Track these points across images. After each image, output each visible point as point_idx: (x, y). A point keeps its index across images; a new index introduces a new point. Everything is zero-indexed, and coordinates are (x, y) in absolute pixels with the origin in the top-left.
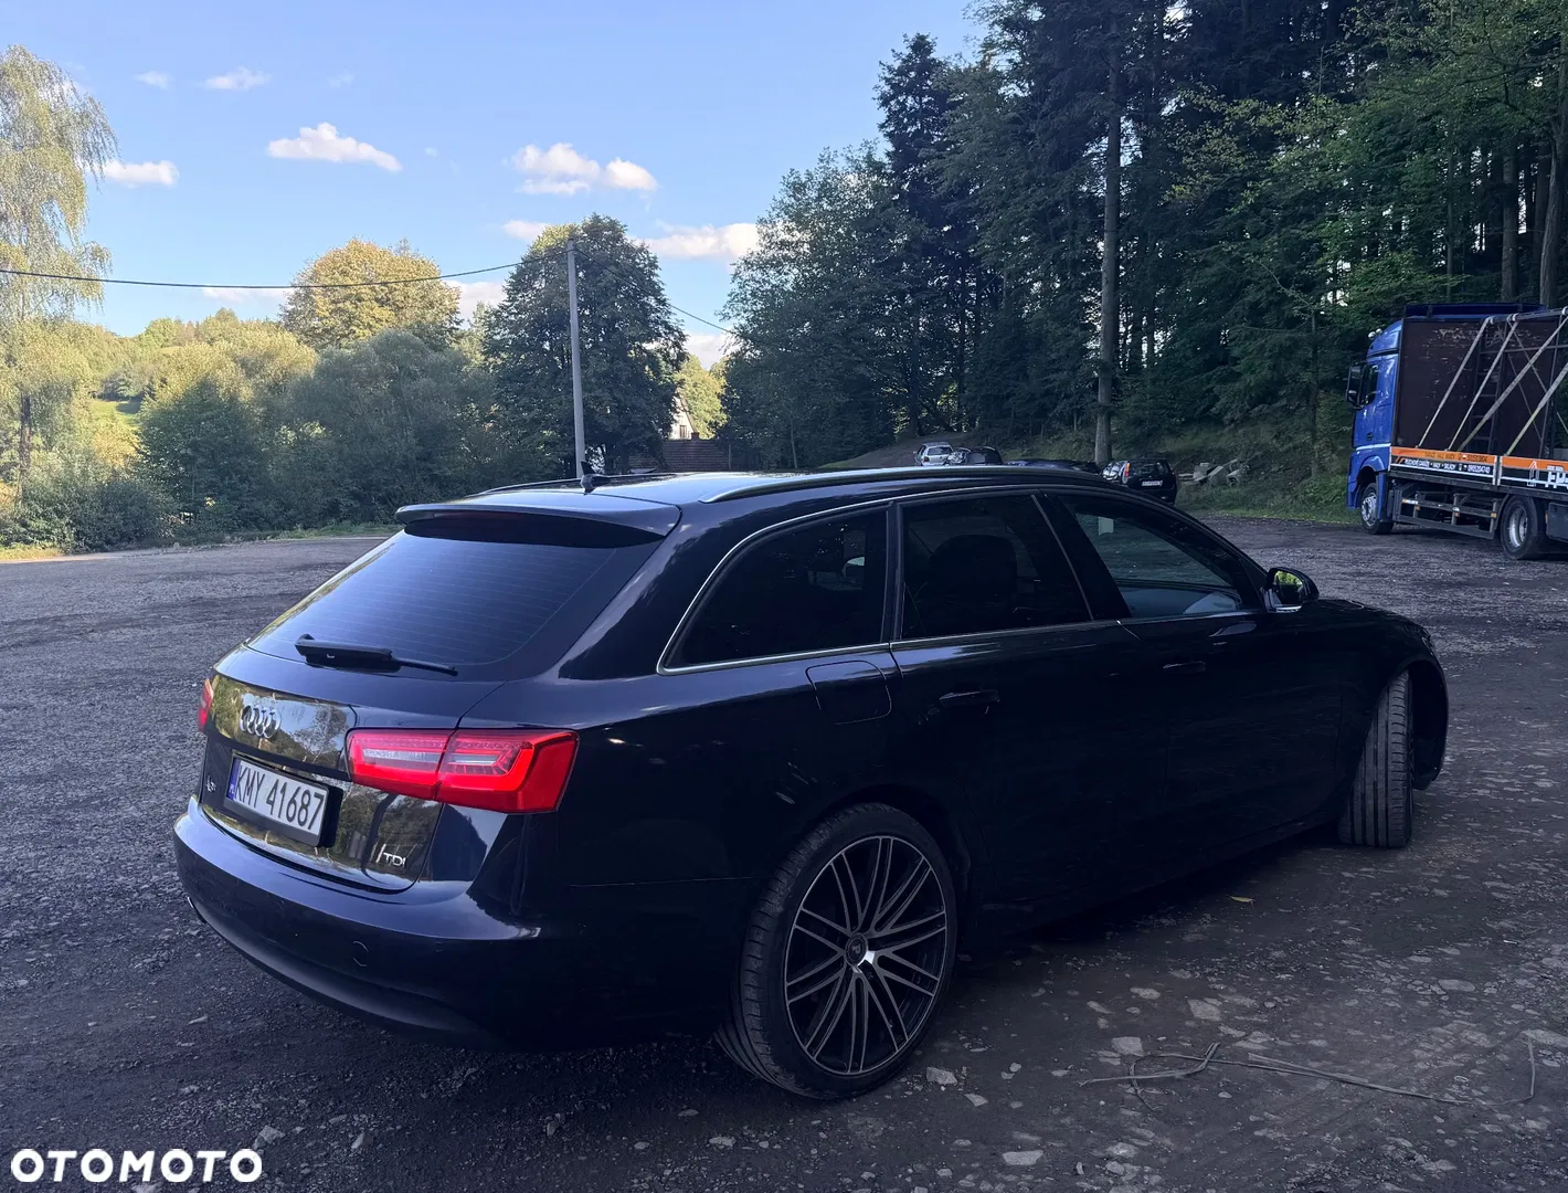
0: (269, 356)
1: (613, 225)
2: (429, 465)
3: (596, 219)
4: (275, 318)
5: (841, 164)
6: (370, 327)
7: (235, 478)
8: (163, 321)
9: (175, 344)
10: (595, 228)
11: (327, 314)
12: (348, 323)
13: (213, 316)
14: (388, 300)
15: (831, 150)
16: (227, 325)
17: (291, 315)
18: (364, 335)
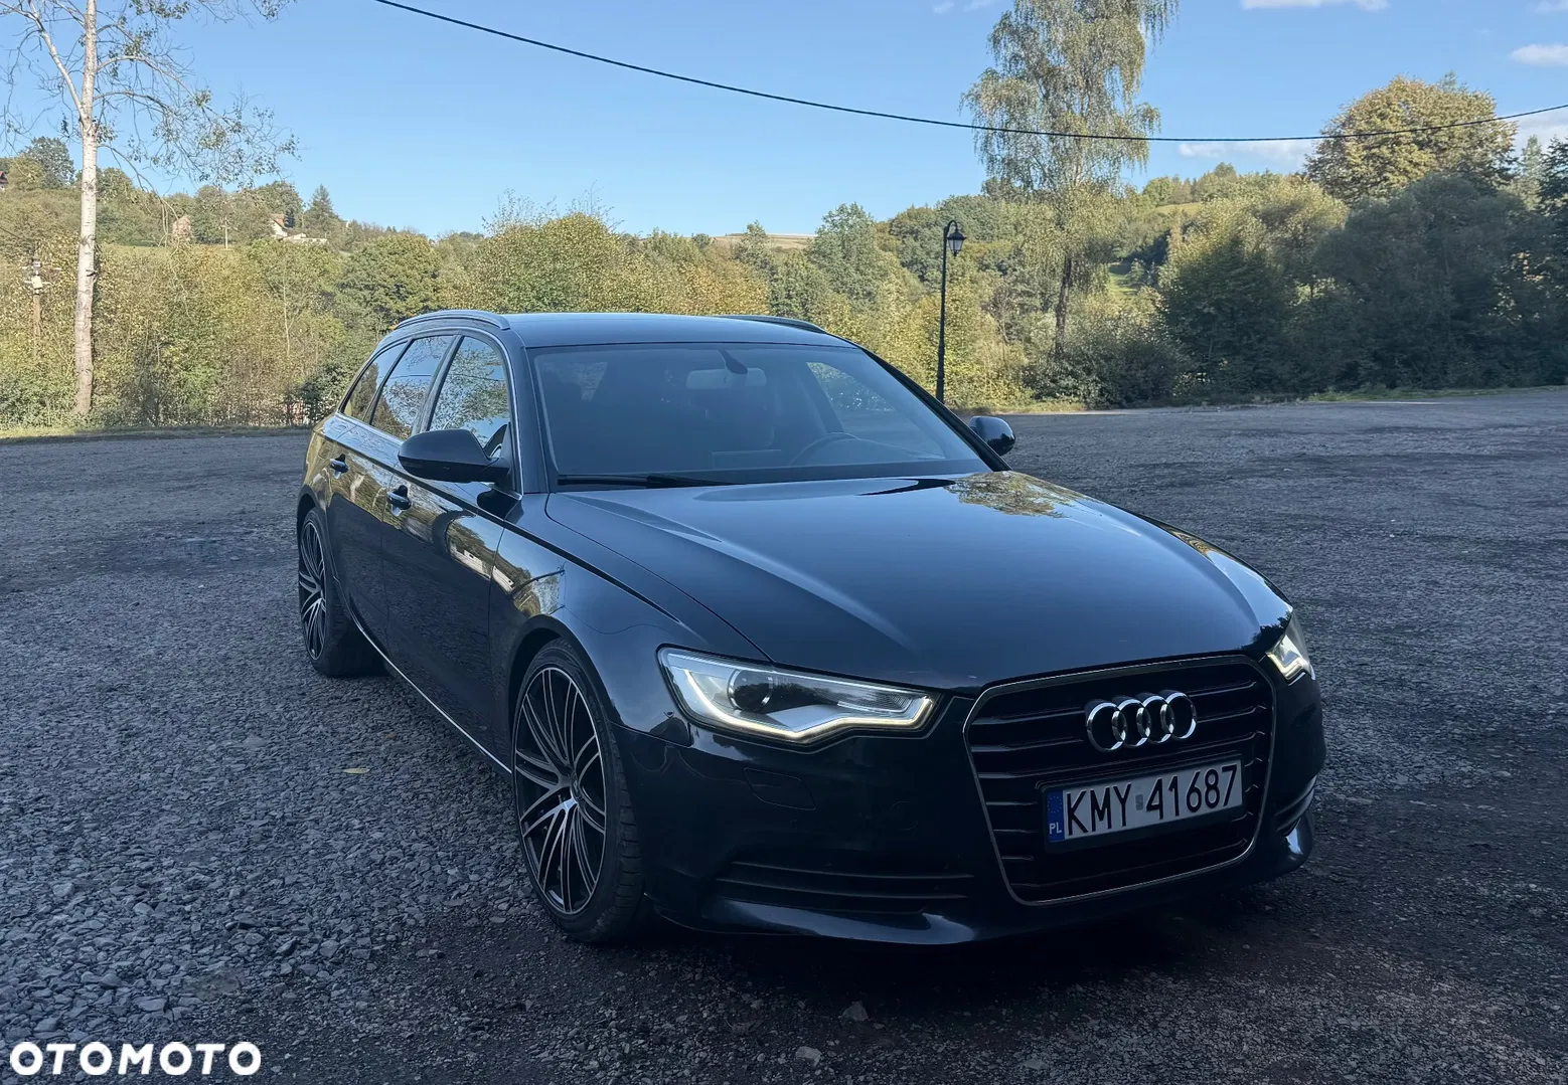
0: (1293, 208)
2: (1466, 324)
4: (1302, 170)
6: (1406, 172)
7: (1254, 338)
8: (1161, 180)
9: (1170, 203)
11: (1359, 161)
12: (1381, 171)
13: (1211, 171)
14: (1431, 141)
16: (1225, 180)
17: (1316, 166)
18: (1397, 180)
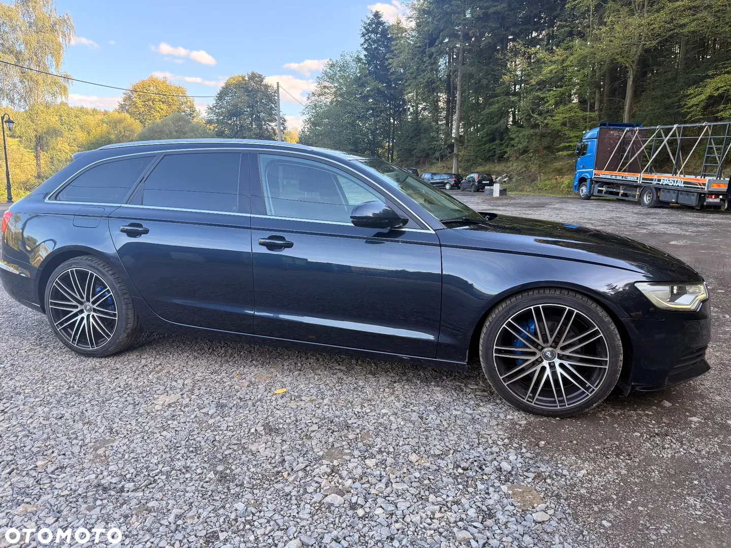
1: (260, 76)
3: (253, 74)
5: (348, 58)
10: (253, 77)
15: (345, 52)
17: (122, 106)
